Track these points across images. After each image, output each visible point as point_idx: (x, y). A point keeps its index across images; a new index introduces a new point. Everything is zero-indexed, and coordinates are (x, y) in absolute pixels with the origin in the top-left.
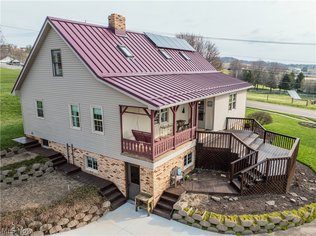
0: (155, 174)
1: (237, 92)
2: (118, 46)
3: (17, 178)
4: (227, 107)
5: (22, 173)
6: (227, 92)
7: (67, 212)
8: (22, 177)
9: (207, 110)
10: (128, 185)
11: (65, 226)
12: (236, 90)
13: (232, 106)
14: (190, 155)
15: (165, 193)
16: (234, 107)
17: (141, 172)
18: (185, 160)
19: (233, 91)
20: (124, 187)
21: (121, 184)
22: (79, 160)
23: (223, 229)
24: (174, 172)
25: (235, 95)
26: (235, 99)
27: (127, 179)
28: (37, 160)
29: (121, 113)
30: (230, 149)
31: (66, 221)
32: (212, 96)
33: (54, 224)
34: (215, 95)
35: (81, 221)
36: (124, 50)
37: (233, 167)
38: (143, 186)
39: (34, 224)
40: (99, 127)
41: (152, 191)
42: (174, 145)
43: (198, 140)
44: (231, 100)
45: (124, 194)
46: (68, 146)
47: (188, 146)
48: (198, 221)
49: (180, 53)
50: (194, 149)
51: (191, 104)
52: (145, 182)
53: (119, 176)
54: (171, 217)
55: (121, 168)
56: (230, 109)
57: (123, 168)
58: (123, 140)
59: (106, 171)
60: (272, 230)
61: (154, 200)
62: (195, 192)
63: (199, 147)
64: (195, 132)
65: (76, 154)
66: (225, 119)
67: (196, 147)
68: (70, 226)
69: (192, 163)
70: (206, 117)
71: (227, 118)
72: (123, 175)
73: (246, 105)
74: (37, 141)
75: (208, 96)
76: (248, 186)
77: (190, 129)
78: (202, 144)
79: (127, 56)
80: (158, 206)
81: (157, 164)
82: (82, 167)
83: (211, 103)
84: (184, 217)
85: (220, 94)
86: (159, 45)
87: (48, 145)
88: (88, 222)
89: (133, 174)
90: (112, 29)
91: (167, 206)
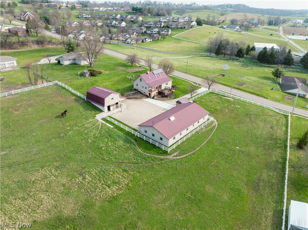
0: (152, 94)
3: (136, 94)
7: (144, 97)
11: (143, 99)
14: (157, 93)
21: (148, 95)
22: (143, 92)
24: (155, 94)
28: (137, 92)
29: (149, 87)
37: (162, 94)
38: (151, 96)
40: (146, 88)
42: (155, 91)
45: (148, 97)
47: (157, 91)
49: (159, 74)
55: (148, 93)
58: (149, 90)
62: (157, 97)
63: (159, 91)
64: (158, 89)
70: (160, 87)
71: (165, 87)
76: (163, 96)
79: (149, 79)
85: (164, 83)
86: (155, 74)
87: (138, 90)
88: (145, 99)
89: (150, 94)
90: (147, 73)
91: (153, 98)
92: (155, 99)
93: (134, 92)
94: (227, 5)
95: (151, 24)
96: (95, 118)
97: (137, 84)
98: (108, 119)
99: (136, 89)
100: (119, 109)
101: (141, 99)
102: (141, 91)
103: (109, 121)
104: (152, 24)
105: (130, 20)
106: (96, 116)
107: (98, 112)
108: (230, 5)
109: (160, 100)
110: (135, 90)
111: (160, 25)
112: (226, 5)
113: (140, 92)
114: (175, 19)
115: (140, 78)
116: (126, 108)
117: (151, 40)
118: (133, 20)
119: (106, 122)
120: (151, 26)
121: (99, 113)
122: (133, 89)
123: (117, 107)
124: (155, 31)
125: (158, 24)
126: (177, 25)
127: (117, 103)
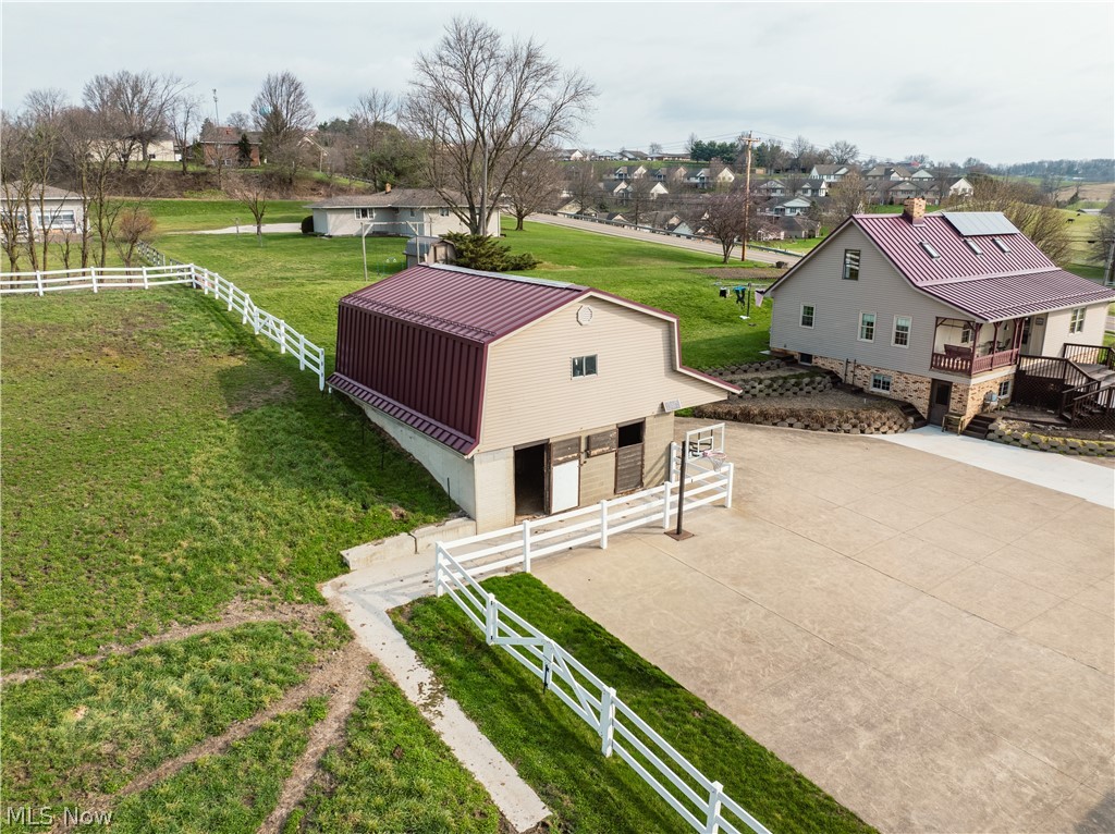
0: (970, 392)
1: (1087, 306)
2: (921, 243)
3: (801, 389)
4: (1068, 327)
5: (807, 385)
6: (1068, 306)
7: (880, 417)
8: (806, 389)
9: (1035, 330)
10: (930, 406)
11: (878, 429)
12: (1084, 304)
13: (1077, 327)
14: (1006, 383)
15: (976, 417)
16: (1080, 329)
17: (953, 389)
18: (1000, 389)
19: (1080, 304)
20: (927, 407)
21: (922, 405)
22: (863, 378)
23: (1045, 447)
24: (988, 397)
25: (1083, 310)
26: (1082, 317)
27: (931, 400)
28: (803, 372)
29: (937, 326)
30: (1063, 380)
31: (878, 424)
32: (1045, 311)
33: (869, 425)
34: (1049, 310)
35: (890, 428)
36: (927, 247)
37: (1065, 397)
38: (953, 405)
39: (853, 421)
40: (902, 339)
41: (965, 410)
42: (991, 366)
43: (1019, 366)
44: (1074, 318)
45: (925, 416)
46: (848, 362)
47: (1005, 372)
48: (1017, 440)
49: (993, 241)
50: (1012, 377)
51: (1015, 320)
52: (957, 399)
53: (922, 395)
54: (985, 438)
55: (926, 386)
56: (1072, 330)
57: (929, 386)
58: (933, 354)
59: (903, 390)
60: (1103, 455)
61: (967, 419)
62: (1012, 419)
63: (1020, 375)
64: (1017, 355)
65: (858, 372)
66: (1062, 344)
67: (1015, 375)
68: (882, 430)
69: (1007, 396)
70: (1032, 339)
71: (1065, 345)
72: (927, 395)
73: (1107, 327)
74: (793, 356)
75: (1040, 312)
76: (1081, 417)
77: (1010, 351)
78: (1025, 371)
79: (932, 257)
80: (968, 428)
81: (974, 381)
82: (865, 388)
83: (1042, 320)
84: (1000, 437)
85: (1057, 308)
86: (964, 233)
87: (811, 362)
88: (896, 432)
89: (941, 393)
90: (908, 218)
91: (980, 428)
92: (1001, 439)
93: (783, 373)
94: (1051, 163)
95: (775, 190)
96: (327, 590)
97: (809, 310)
98: (493, 623)
99: (794, 349)
100: (655, 503)
101: (856, 434)
102: (840, 370)
103: (495, 655)
104: (780, 186)
105: (686, 181)
106: (344, 566)
107: (393, 513)
108: (1064, 165)
109: (1072, 451)
110: (787, 359)
111: (813, 191)
112: (1046, 165)
113: (833, 375)
114: (874, 177)
115: (850, 240)
116: (728, 495)
117: (782, 234)
118: (698, 181)
119: (441, 668)
120: (773, 195)
121: (406, 526)
122: (767, 352)
123: (629, 480)
124: (793, 209)
125: (805, 186)
126: (887, 192)
127: (631, 434)
